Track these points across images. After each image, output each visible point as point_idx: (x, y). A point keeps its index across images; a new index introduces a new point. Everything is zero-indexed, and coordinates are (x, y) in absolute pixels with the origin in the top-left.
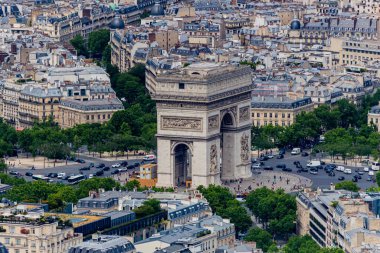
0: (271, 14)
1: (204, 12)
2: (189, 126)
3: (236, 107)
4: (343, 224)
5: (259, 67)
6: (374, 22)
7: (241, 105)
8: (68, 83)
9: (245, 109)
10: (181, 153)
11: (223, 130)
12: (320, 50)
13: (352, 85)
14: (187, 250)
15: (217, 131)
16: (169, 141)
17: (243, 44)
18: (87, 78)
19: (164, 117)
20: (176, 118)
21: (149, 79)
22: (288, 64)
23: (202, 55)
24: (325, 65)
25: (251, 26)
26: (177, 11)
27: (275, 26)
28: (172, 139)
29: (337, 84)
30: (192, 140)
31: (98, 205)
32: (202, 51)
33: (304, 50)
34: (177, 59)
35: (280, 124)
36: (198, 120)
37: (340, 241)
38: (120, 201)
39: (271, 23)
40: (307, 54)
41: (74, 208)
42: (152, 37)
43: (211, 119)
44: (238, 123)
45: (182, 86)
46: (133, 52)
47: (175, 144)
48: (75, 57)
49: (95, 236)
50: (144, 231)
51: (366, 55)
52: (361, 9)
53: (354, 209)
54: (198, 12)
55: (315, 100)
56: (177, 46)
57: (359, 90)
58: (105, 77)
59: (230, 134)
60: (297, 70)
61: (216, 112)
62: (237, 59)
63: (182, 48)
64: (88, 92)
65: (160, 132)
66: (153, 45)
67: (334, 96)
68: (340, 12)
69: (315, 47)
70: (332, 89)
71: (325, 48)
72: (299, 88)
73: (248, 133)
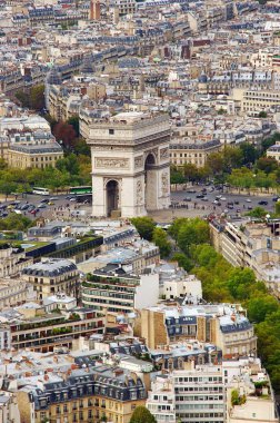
0: (182, 70)
1: (126, 69)
2: (118, 165)
3: (157, 149)
4: (250, 245)
5: (174, 115)
6: (269, 74)
7: (161, 147)
8: (14, 131)
9: (165, 150)
10: (112, 188)
11: (147, 168)
12: (225, 99)
13: (253, 128)
14: (121, 269)
15: (142, 169)
16: (102, 179)
17: (160, 95)
18: (31, 126)
19: (97, 158)
20: (107, 159)
21: (82, 127)
22: (198, 112)
23: (126, 105)
24: (229, 112)
25: (166, 80)
26: (104, 68)
27: (186, 79)
28: (105, 176)
29: (240, 128)
30: (121, 177)
31: (44, 233)
32: (126, 102)
33: (211, 99)
34: (105, 109)
35: (193, 162)
36: (125, 160)
37: (247, 259)
38: (63, 230)
39: (182, 77)
40: (214, 103)
41: (25, 235)
42: (84, 91)
43: (137, 159)
44: (159, 162)
45: (111, 132)
46: (68, 104)
47: (107, 181)
48: (20, 109)
49: (44, 259)
50: (84, 254)
51: (263, 103)
52: (257, 63)
53: (259, 232)
54: (121, 69)
55: (222, 141)
56: (105, 98)
57: (259, 132)
58: (46, 125)
59: (153, 171)
60: (206, 117)
61: (141, 153)
62: (156, 108)
63: (109, 100)
64: (32, 138)
65: (94, 171)
66: (85, 97)
67: (237, 137)
68: (240, 67)
69: (221, 96)
70: (236, 132)
71: (228, 97)
72: (209, 132)
73: (168, 170)
